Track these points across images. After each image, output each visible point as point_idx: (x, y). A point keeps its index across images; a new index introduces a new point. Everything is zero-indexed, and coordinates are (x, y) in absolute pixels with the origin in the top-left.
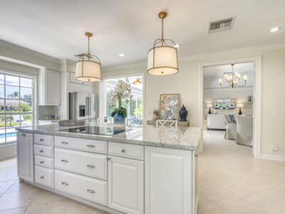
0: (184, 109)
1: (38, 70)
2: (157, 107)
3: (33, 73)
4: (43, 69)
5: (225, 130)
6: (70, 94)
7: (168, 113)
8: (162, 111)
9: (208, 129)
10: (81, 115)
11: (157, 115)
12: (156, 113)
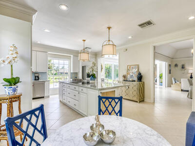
0: (140, 74)
1: (70, 56)
2: (125, 73)
3: (69, 58)
4: (72, 56)
5: (188, 91)
6: (83, 67)
7: (132, 76)
8: (128, 76)
9: (182, 90)
10: (87, 77)
11: (125, 77)
12: (124, 77)
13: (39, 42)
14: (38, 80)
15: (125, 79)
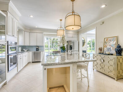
7: (109, 49)
8: (105, 49)
12: (101, 49)
13: (36, 27)
14: (38, 50)
15: (101, 52)
